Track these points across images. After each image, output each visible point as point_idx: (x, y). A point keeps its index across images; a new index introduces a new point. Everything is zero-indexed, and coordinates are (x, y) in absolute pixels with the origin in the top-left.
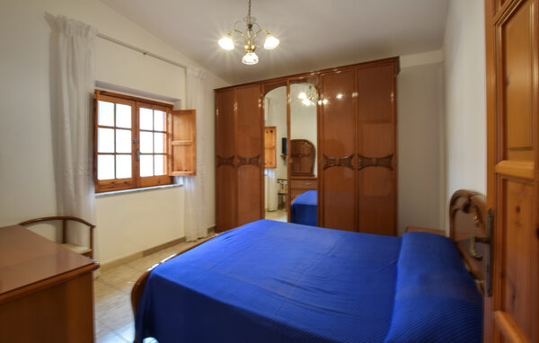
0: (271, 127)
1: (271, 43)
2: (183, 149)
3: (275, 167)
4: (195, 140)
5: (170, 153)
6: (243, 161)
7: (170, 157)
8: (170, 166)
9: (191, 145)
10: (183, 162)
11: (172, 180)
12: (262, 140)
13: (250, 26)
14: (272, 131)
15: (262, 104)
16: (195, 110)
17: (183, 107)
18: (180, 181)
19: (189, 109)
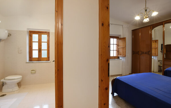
0: (156, 40)
1: (155, 14)
2: (122, 49)
3: (157, 56)
4: (125, 46)
5: (118, 50)
6: (143, 53)
7: (118, 51)
8: (118, 53)
9: (124, 48)
10: (122, 53)
11: (118, 58)
12: (151, 45)
13: (146, 10)
14: (156, 42)
15: (151, 32)
16: (126, 38)
17: (122, 37)
18: (121, 58)
19: (124, 37)
